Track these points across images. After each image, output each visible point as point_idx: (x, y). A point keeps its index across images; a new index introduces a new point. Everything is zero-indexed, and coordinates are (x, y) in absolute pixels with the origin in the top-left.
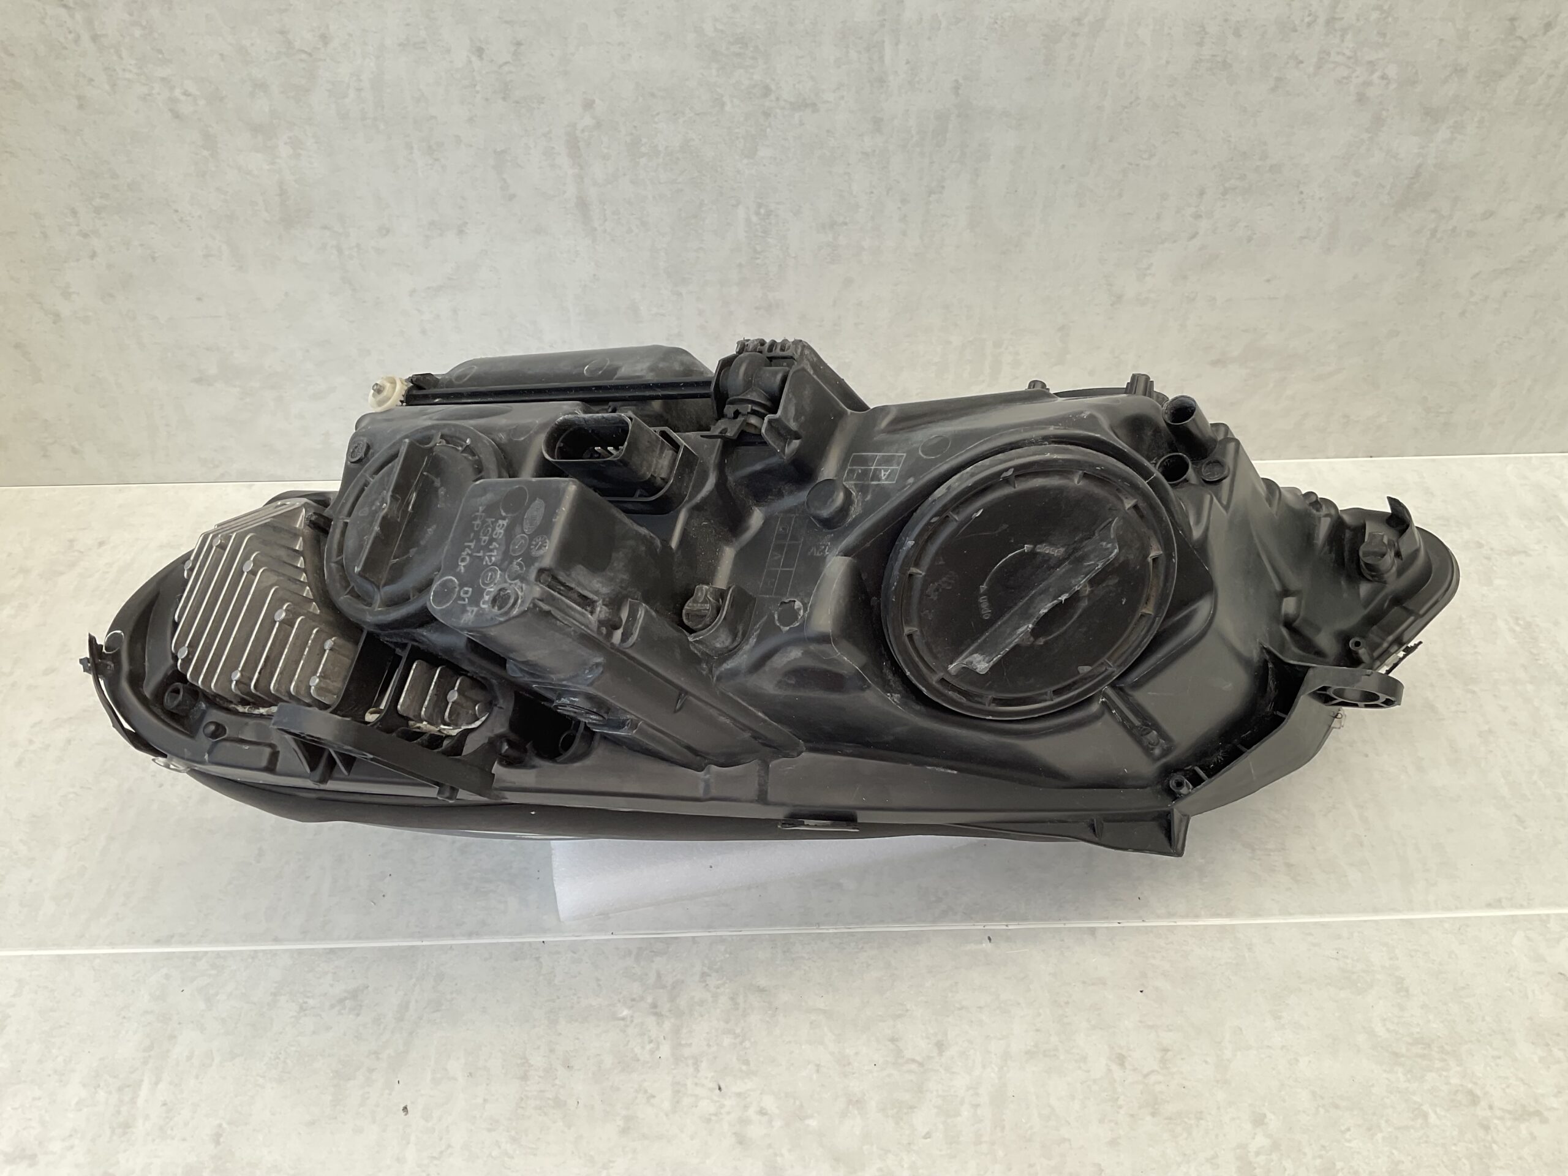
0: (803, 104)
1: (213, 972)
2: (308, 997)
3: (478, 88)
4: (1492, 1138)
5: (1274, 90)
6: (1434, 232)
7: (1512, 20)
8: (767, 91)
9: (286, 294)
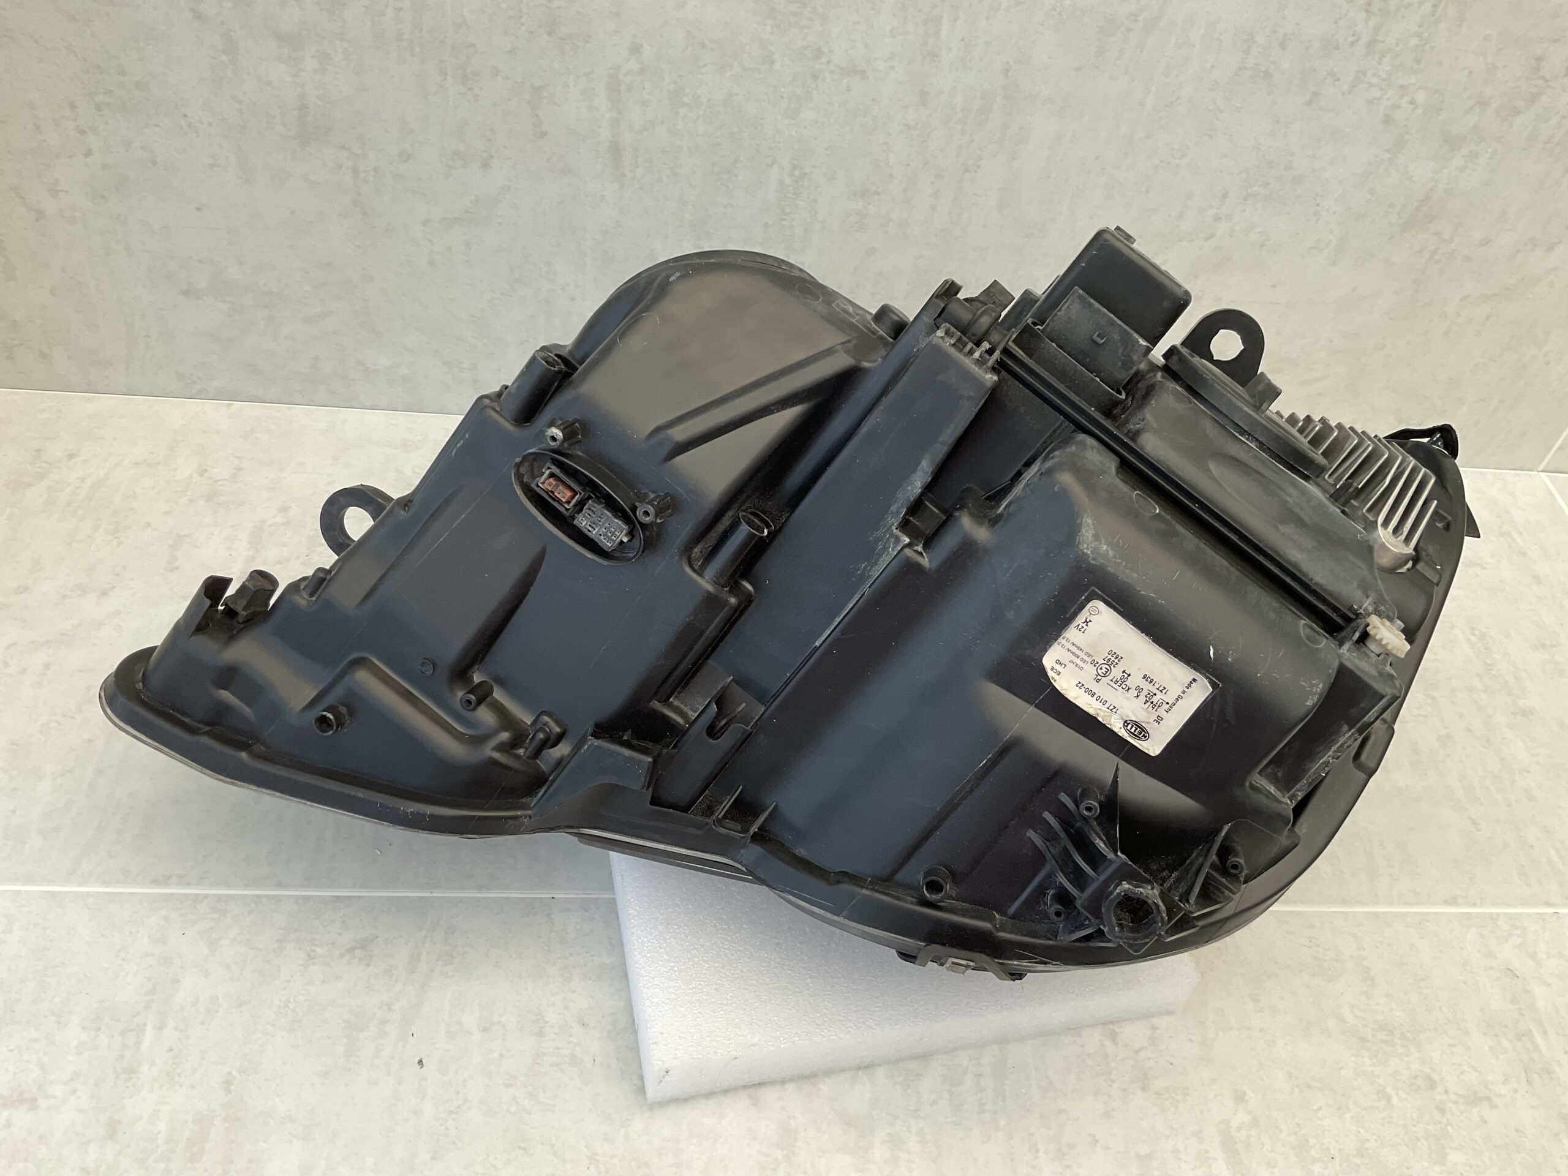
0: (854, 71)
1: (216, 916)
2: (316, 945)
3: (523, 20)
4: (1448, 1120)
5: (1309, 103)
6: (1433, 253)
7: (1539, 59)
8: (819, 53)
9: (293, 212)
